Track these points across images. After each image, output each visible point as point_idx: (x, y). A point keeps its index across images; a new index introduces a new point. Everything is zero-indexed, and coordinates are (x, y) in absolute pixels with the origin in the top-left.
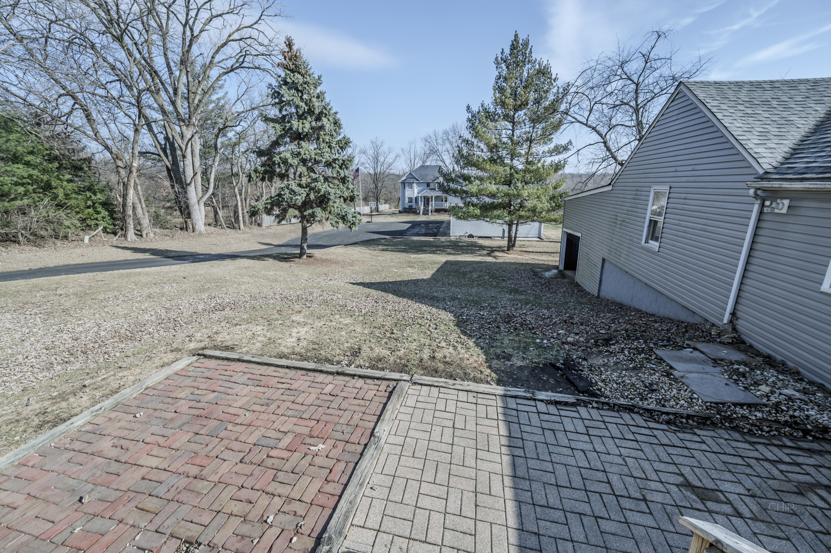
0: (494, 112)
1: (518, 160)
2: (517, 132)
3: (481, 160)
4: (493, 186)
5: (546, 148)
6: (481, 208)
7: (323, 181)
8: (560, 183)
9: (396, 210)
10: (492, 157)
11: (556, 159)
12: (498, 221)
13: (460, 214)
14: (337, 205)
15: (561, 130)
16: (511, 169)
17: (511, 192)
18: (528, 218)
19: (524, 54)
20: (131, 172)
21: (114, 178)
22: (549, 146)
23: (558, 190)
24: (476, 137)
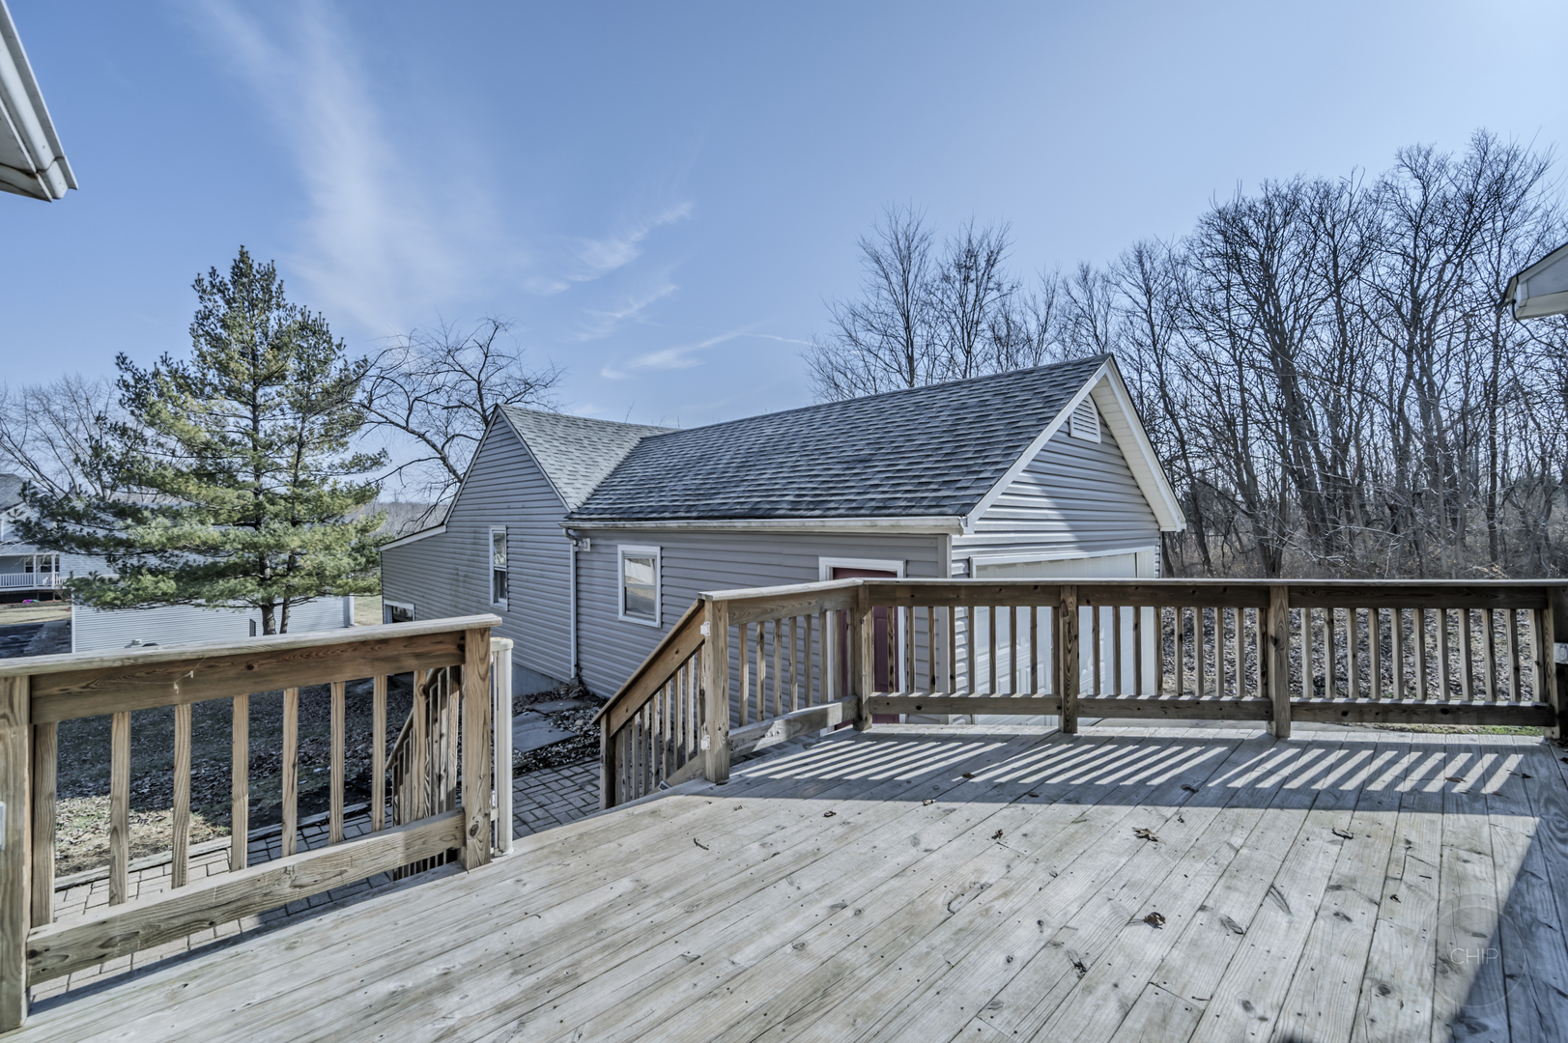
0: (202, 381)
1: (274, 477)
2: (266, 425)
3: (170, 473)
4: (211, 528)
5: (336, 459)
6: (177, 578)
8: (375, 522)
10: (202, 467)
11: (359, 479)
12: (231, 602)
13: (112, 595)
15: (363, 432)
16: (256, 495)
17: (262, 539)
18: (308, 589)
19: (267, 290)
22: (343, 456)
23: (372, 534)
24: (152, 424)
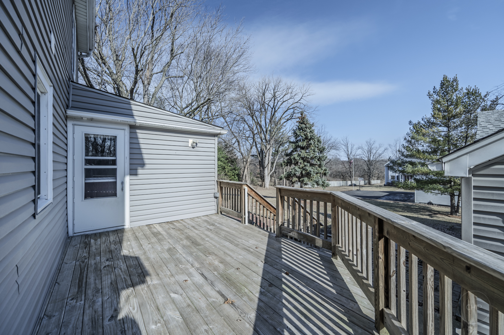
7: (309, 166)
9: (383, 184)
14: (315, 177)
20: (247, 163)
21: (242, 165)
